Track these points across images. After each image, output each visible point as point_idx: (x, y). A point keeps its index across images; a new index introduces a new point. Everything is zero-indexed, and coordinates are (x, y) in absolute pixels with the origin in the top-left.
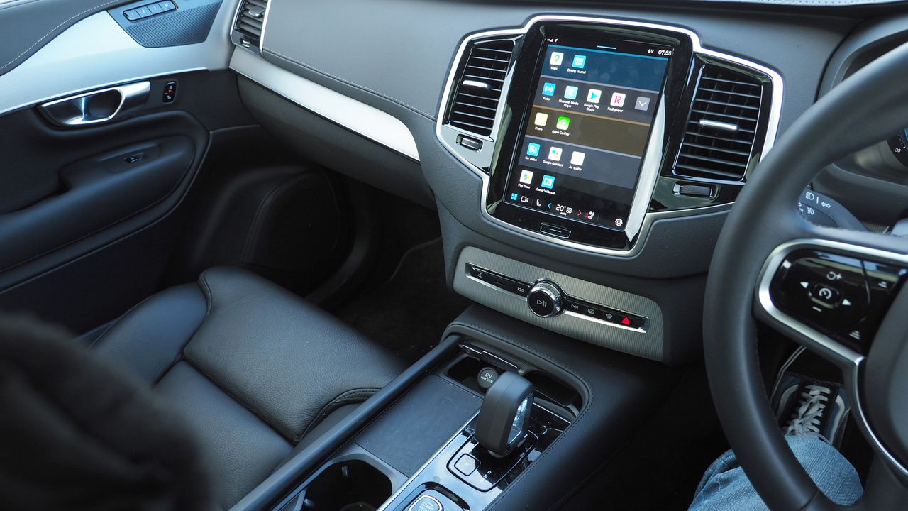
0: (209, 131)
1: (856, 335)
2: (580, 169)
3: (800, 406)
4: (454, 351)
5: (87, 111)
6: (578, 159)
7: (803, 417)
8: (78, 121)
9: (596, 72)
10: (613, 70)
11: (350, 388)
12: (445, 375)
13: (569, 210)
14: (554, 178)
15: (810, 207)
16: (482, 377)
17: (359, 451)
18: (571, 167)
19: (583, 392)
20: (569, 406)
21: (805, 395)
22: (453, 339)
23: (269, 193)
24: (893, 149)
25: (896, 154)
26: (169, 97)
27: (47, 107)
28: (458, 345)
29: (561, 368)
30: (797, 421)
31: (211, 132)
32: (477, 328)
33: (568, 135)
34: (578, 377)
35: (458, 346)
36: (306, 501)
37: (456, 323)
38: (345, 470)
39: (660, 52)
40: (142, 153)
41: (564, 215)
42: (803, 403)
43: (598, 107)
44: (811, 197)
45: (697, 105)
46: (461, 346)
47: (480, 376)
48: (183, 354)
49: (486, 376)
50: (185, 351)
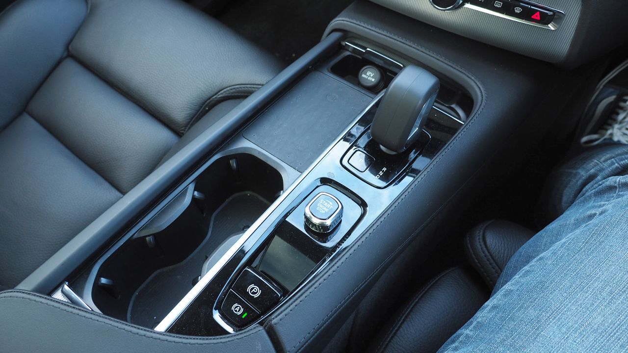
3: (618, 114)
4: (337, 47)
7: (621, 123)
11: (230, 84)
12: (328, 71)
16: (363, 75)
17: (245, 144)
19: (475, 92)
20: (453, 106)
21: (622, 104)
22: (337, 35)
28: (340, 43)
29: (452, 67)
30: (616, 126)
32: (362, 24)
34: (470, 76)
35: (340, 45)
36: (196, 193)
37: (340, 19)
38: (233, 163)
42: (620, 111)
46: (343, 43)
47: (361, 75)
48: (68, 51)
49: (368, 74)
50: (70, 48)
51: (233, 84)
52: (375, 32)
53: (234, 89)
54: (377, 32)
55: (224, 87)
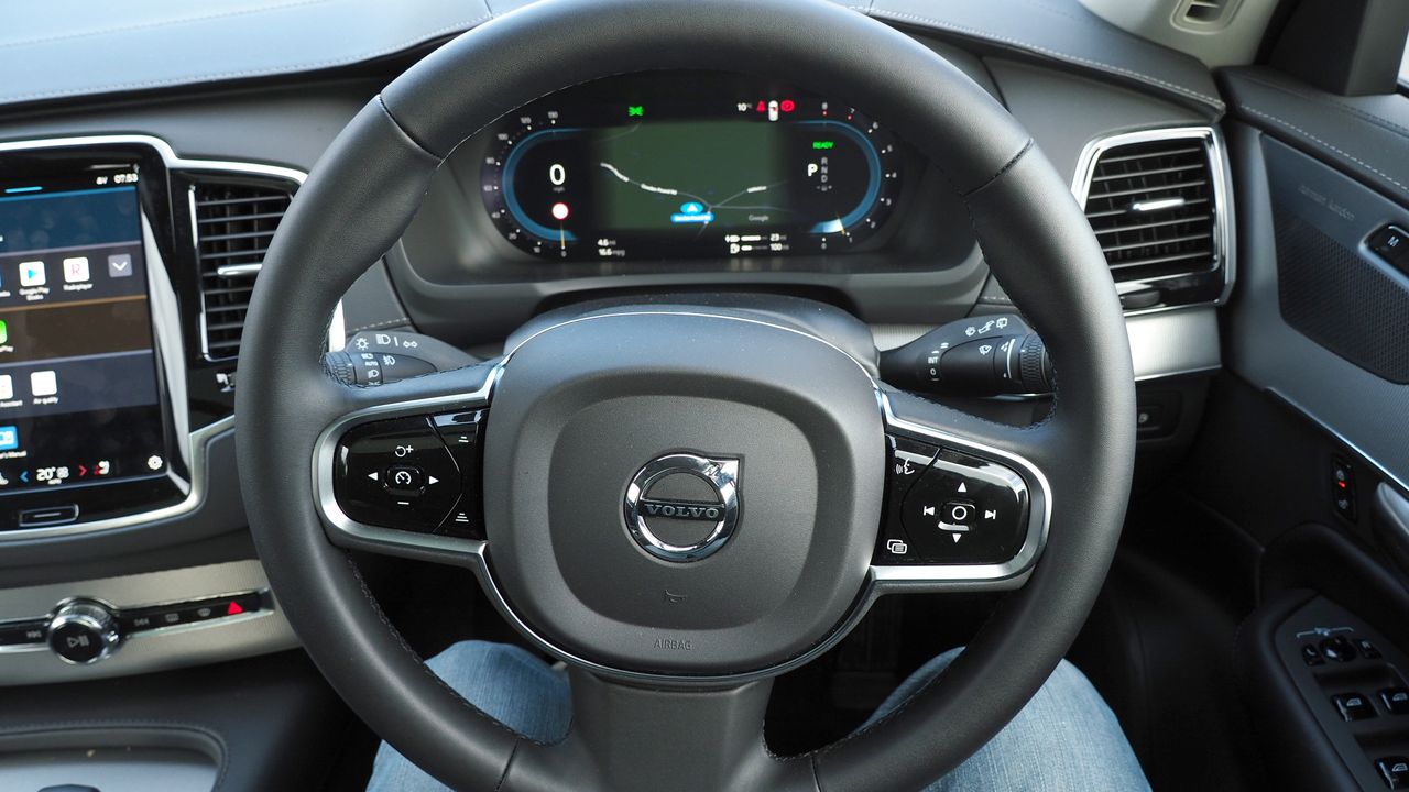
1: (462, 518)
2: (55, 400)
6: (44, 384)
9: (20, 233)
10: (50, 224)
13: (63, 472)
14: (13, 428)
15: (386, 355)
18: (37, 401)
24: (507, 237)
25: (512, 241)
33: (10, 349)
39: (118, 178)
41: (56, 485)
43: (46, 291)
44: (385, 340)
45: (205, 246)
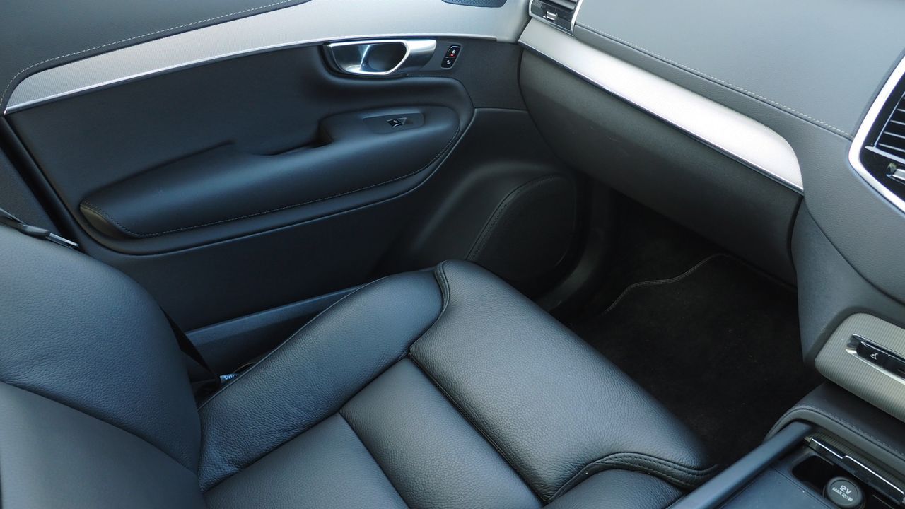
0: (475, 108)
5: (366, 61)
8: (356, 69)
11: (625, 450)
12: (790, 474)
16: (834, 489)
23: (512, 190)
26: (449, 62)
27: (334, 48)
28: (805, 438)
31: (476, 110)
35: (803, 441)
37: (810, 407)
40: (405, 118)
46: (808, 439)
47: (831, 487)
48: (409, 351)
49: (842, 488)
50: (412, 349)
51: (629, 450)
52: (864, 437)
53: (630, 457)
54: (867, 439)
55: (616, 450)
